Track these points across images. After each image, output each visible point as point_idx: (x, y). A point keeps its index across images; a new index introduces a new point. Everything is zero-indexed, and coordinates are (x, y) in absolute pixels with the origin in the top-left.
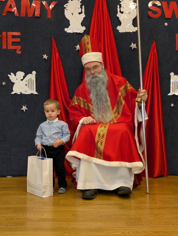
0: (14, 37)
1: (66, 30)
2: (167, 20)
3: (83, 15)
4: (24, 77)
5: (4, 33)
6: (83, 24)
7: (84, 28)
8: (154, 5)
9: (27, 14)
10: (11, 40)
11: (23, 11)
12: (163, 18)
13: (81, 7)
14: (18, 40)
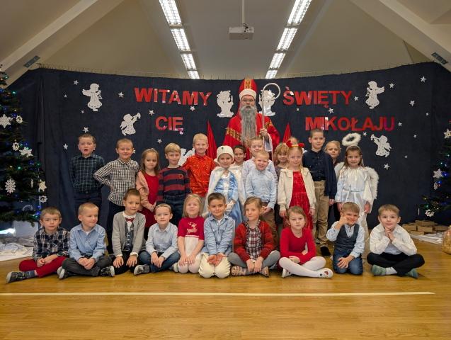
0: (177, 121)
1: (218, 115)
2: (299, 106)
3: (232, 103)
4: (186, 153)
5: (170, 118)
6: (231, 111)
7: (232, 114)
8: (289, 94)
9: (187, 103)
10: (175, 124)
11: (184, 100)
12: (296, 105)
13: (230, 97)
14: (181, 124)
